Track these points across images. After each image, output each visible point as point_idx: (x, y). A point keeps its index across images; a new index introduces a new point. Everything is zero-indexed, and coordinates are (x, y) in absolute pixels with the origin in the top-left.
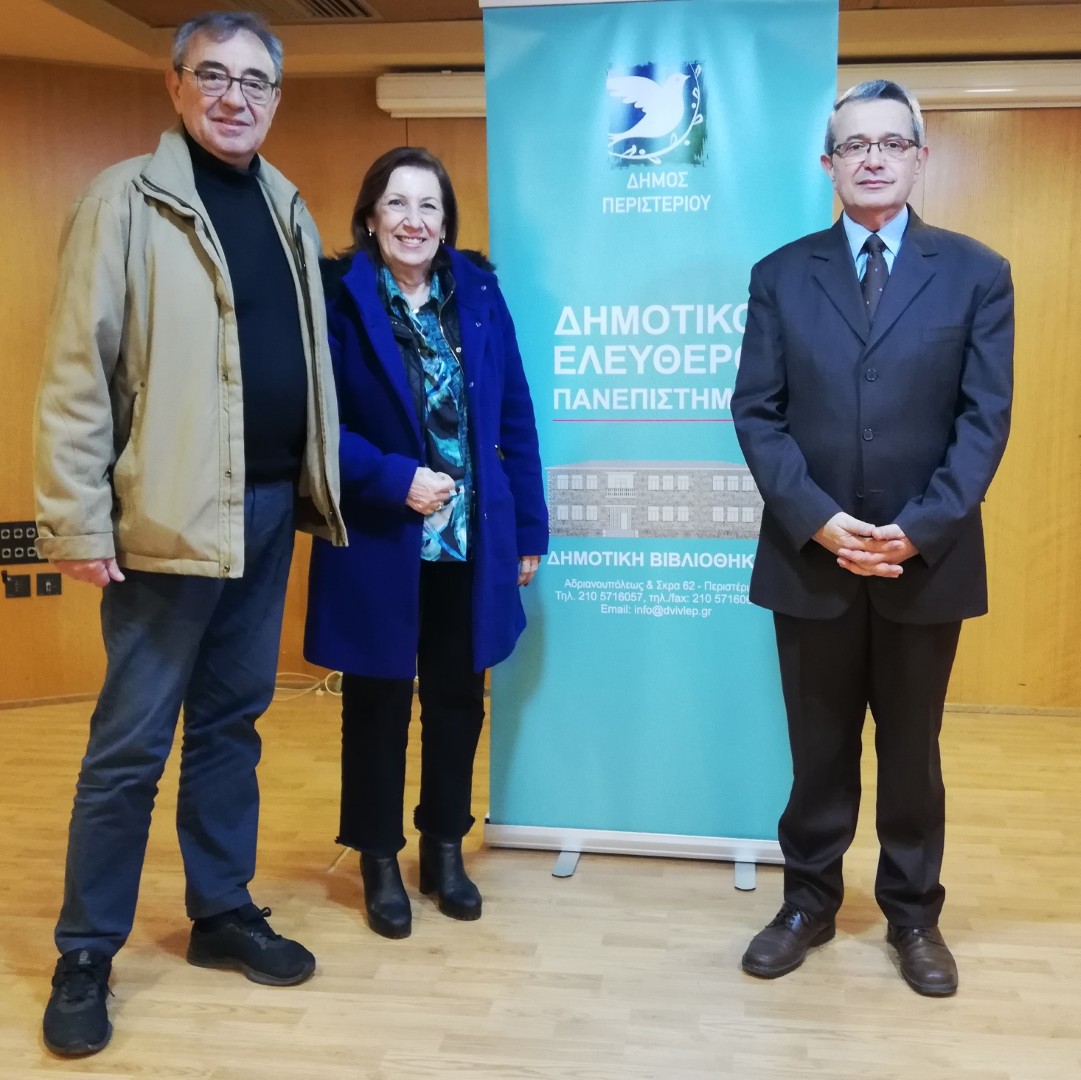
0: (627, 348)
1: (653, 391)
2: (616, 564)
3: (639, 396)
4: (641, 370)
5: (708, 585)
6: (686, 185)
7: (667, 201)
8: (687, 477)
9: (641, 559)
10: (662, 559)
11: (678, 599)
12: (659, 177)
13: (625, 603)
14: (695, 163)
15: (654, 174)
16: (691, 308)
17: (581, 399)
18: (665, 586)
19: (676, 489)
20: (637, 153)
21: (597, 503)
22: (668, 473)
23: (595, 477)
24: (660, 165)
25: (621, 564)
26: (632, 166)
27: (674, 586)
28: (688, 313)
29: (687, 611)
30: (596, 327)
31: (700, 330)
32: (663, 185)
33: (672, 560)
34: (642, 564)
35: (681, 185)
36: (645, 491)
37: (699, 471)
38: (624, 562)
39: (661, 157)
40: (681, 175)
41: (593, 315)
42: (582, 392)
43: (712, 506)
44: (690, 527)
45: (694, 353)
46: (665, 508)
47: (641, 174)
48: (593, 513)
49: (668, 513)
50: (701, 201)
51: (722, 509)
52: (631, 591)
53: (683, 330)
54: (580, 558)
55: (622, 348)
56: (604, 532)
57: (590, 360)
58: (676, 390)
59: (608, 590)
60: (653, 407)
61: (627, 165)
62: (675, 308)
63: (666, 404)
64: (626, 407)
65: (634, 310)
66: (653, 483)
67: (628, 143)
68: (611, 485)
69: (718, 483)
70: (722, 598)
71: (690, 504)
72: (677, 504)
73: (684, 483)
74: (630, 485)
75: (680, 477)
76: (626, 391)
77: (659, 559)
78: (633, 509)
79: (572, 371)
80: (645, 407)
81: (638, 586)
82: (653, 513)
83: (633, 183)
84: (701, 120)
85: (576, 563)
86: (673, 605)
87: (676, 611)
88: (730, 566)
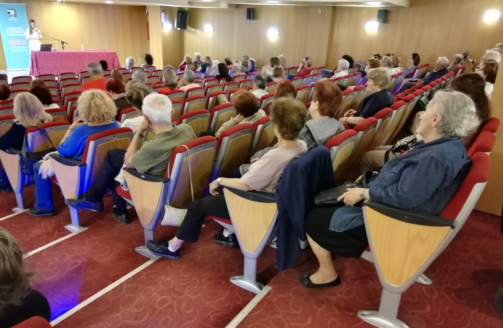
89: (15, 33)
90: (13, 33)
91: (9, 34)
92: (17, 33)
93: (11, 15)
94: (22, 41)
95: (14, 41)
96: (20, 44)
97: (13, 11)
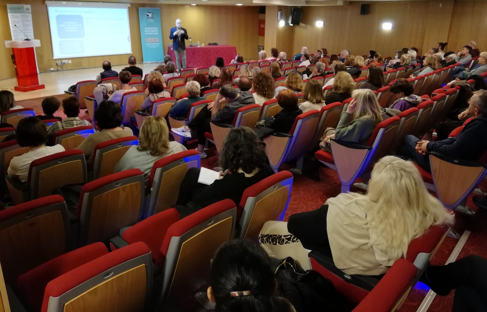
48: (148, 41)
54: (148, 44)
89: (151, 32)
90: (150, 32)
91: (146, 33)
92: (153, 32)
93: (150, 17)
94: (156, 39)
95: (150, 39)
96: (154, 41)
97: (151, 13)
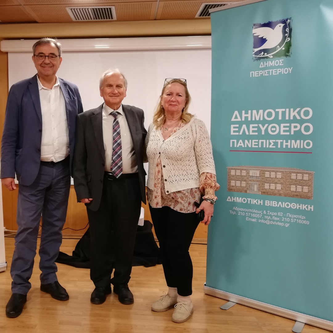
0: (258, 125)
1: (268, 141)
2: (252, 203)
3: (262, 143)
4: (263, 133)
5: (288, 215)
6: (283, 64)
7: (275, 71)
8: (281, 173)
9: (262, 202)
10: (270, 203)
11: (276, 219)
12: (272, 63)
13: (255, 217)
14: (287, 56)
15: (270, 62)
16: (284, 110)
17: (241, 144)
18: (271, 213)
19: (276, 177)
20: (264, 55)
21: (245, 181)
22: (273, 171)
23: (245, 171)
24: (272, 58)
25: (254, 203)
26: (261, 60)
27: (274, 214)
28: (282, 112)
29: (280, 224)
30: (246, 118)
31: (287, 118)
32: (273, 65)
33: (274, 204)
34: (262, 204)
35: (280, 65)
36: (264, 178)
37: (286, 171)
38: (255, 203)
39: (272, 55)
40: (281, 61)
41: (245, 114)
42: (241, 141)
43: (291, 185)
44: (281, 192)
45: (284, 127)
46: (271, 184)
47: (265, 62)
48: (244, 184)
49: (273, 186)
50: (289, 70)
51: (295, 186)
52: (258, 214)
53: (280, 118)
54: (239, 200)
55: (256, 125)
56: (248, 191)
57: (244, 129)
58: (277, 141)
59: (249, 212)
60: (268, 147)
61: (260, 59)
62: (277, 110)
63: (272, 146)
64: (257, 147)
65: (261, 111)
66: (267, 175)
67: (260, 51)
68: (251, 175)
69: (293, 176)
70: (294, 220)
71: (282, 184)
72: (276, 183)
73: (279, 175)
74: (258, 175)
75: (278, 173)
76: (257, 141)
77: (268, 203)
78: (259, 184)
79: (237, 134)
80: (264, 146)
81: (260, 212)
82: (267, 186)
83: (262, 66)
84: (289, 40)
85: (237, 202)
86: (274, 221)
87: (275, 223)
88: (298, 208)
89: (267, 136)
91: (238, 138)
92: (279, 136)
93: (265, 51)
